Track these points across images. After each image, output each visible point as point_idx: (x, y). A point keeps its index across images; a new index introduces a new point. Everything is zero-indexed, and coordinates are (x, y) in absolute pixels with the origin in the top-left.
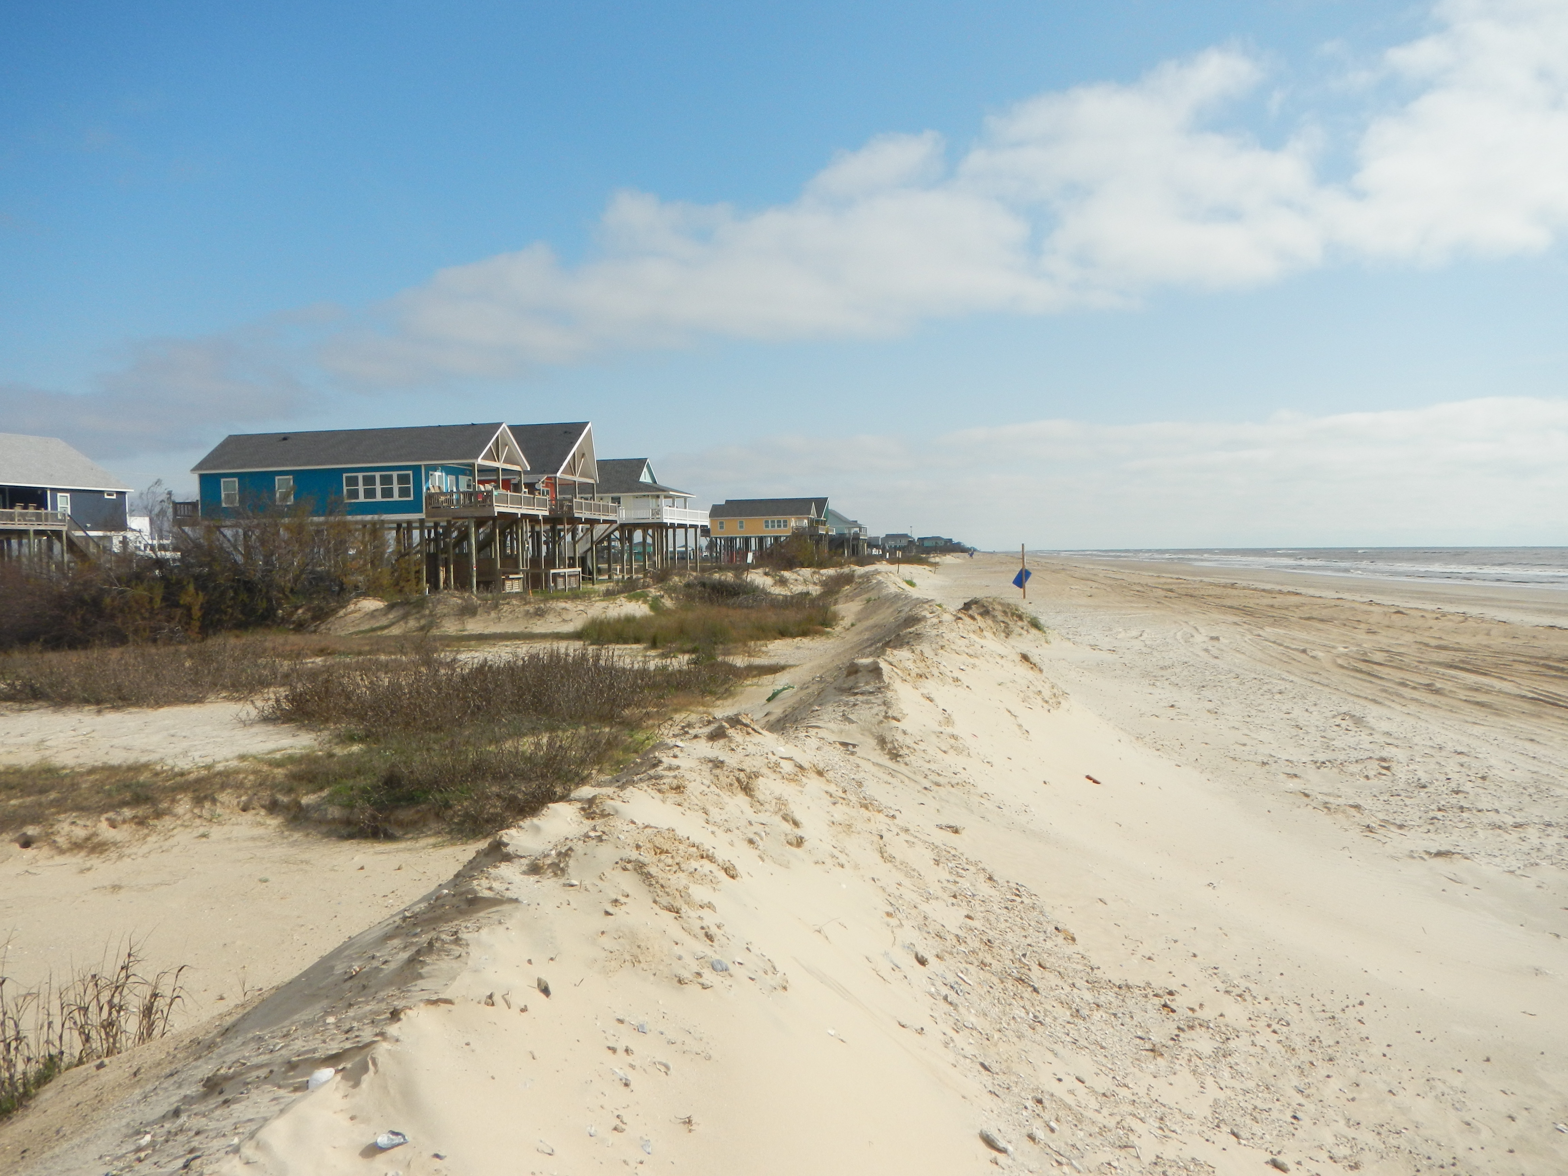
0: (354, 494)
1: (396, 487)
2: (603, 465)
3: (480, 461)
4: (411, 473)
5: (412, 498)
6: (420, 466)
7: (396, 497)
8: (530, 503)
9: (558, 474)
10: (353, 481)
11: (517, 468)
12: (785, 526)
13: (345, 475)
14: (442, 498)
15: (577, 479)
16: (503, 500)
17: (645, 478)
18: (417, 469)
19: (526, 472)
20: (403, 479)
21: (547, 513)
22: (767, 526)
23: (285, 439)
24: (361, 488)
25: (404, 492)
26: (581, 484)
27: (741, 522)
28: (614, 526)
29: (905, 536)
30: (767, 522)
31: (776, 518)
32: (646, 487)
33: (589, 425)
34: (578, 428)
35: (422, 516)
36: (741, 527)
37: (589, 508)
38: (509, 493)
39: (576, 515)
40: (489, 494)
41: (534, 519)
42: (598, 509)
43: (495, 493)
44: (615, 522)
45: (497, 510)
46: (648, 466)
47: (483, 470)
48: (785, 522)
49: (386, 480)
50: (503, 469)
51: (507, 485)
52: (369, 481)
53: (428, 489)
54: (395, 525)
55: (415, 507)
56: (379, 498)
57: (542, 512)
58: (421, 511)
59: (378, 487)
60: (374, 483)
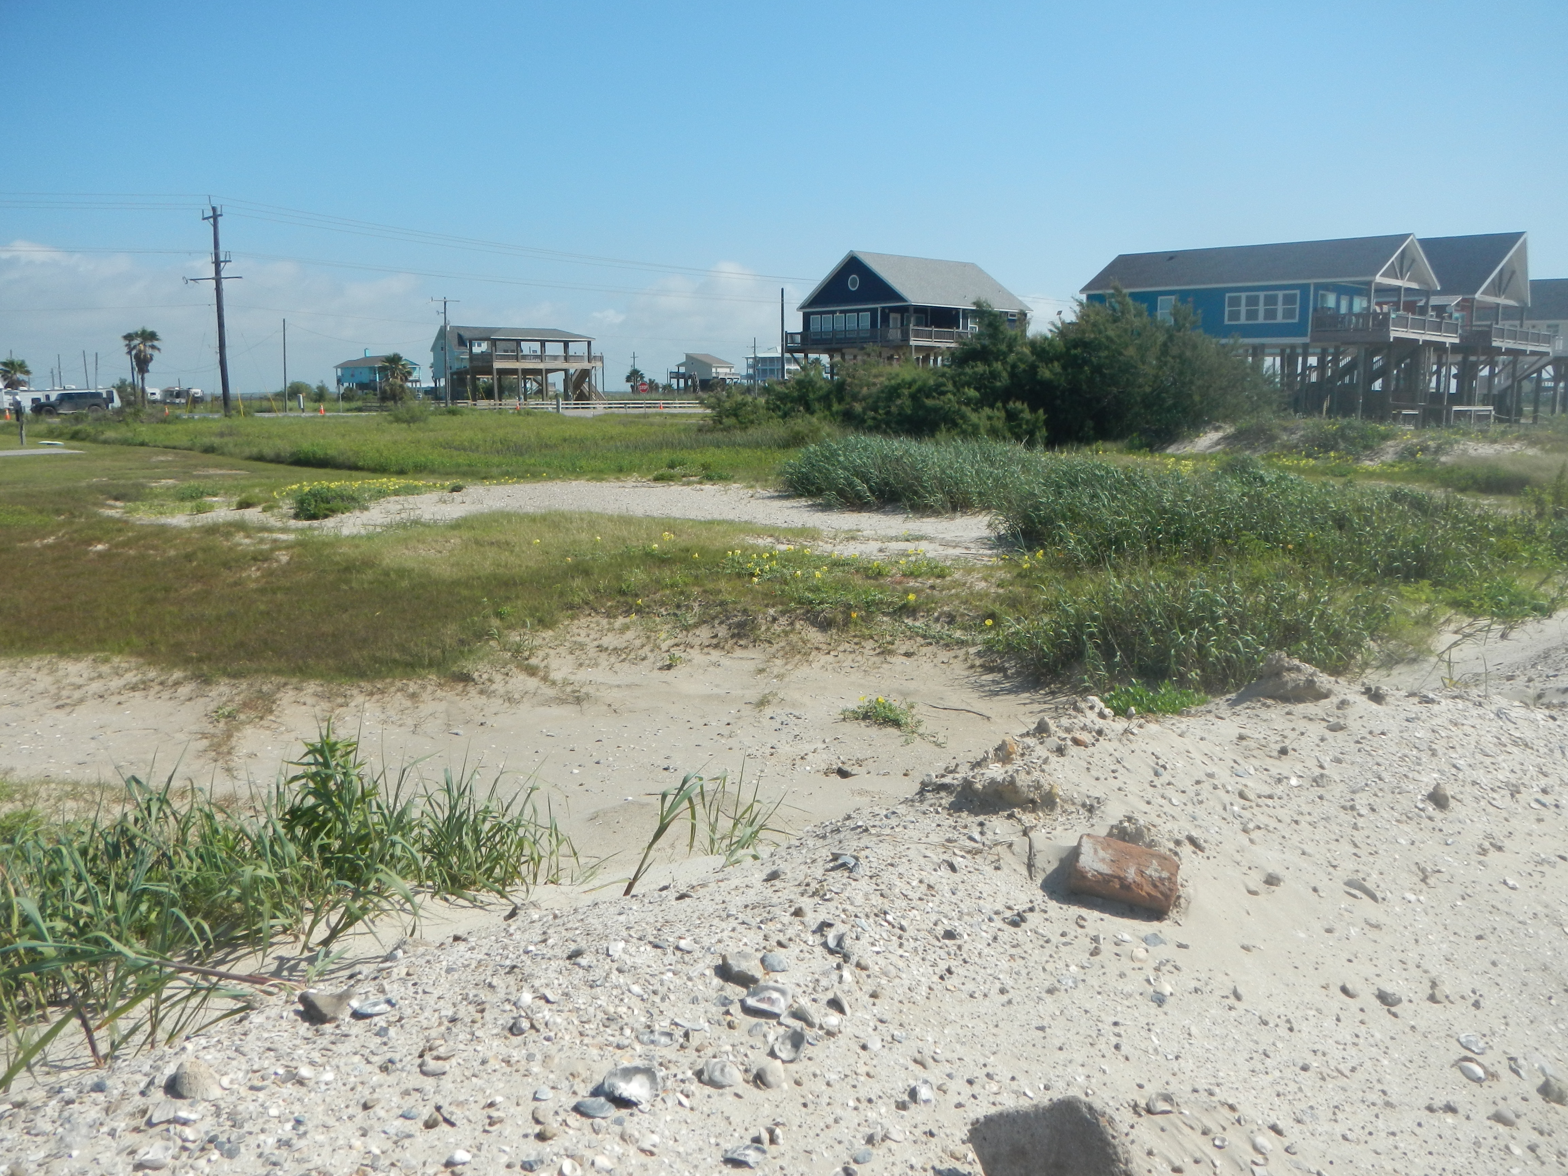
0: (1235, 315)
1: (1280, 308)
2: (1538, 285)
3: (1378, 279)
4: (1298, 292)
5: (1296, 320)
6: (1308, 285)
7: (1279, 319)
8: (1438, 327)
9: (1478, 295)
10: (1235, 302)
13: (1227, 295)
15: (1502, 301)
16: (1403, 323)
18: (1304, 288)
19: (1435, 293)
20: (1289, 300)
21: (1457, 341)
23: (1171, 258)
24: (1243, 309)
25: (1288, 314)
26: (1507, 308)
28: (1545, 360)
33: (1525, 237)
34: (1510, 240)
35: (1307, 340)
37: (1514, 336)
38: (1410, 316)
39: (1494, 344)
40: (1386, 316)
41: (1440, 348)
42: (1525, 337)
43: (1393, 316)
44: (1547, 354)
45: (1393, 335)
47: (1383, 290)
49: (1271, 300)
50: (1406, 289)
51: (1410, 307)
52: (1252, 301)
53: (1316, 310)
54: (1278, 351)
55: (1297, 330)
56: (1261, 320)
57: (1451, 339)
58: (1304, 335)
59: (1261, 308)
60: (1257, 304)
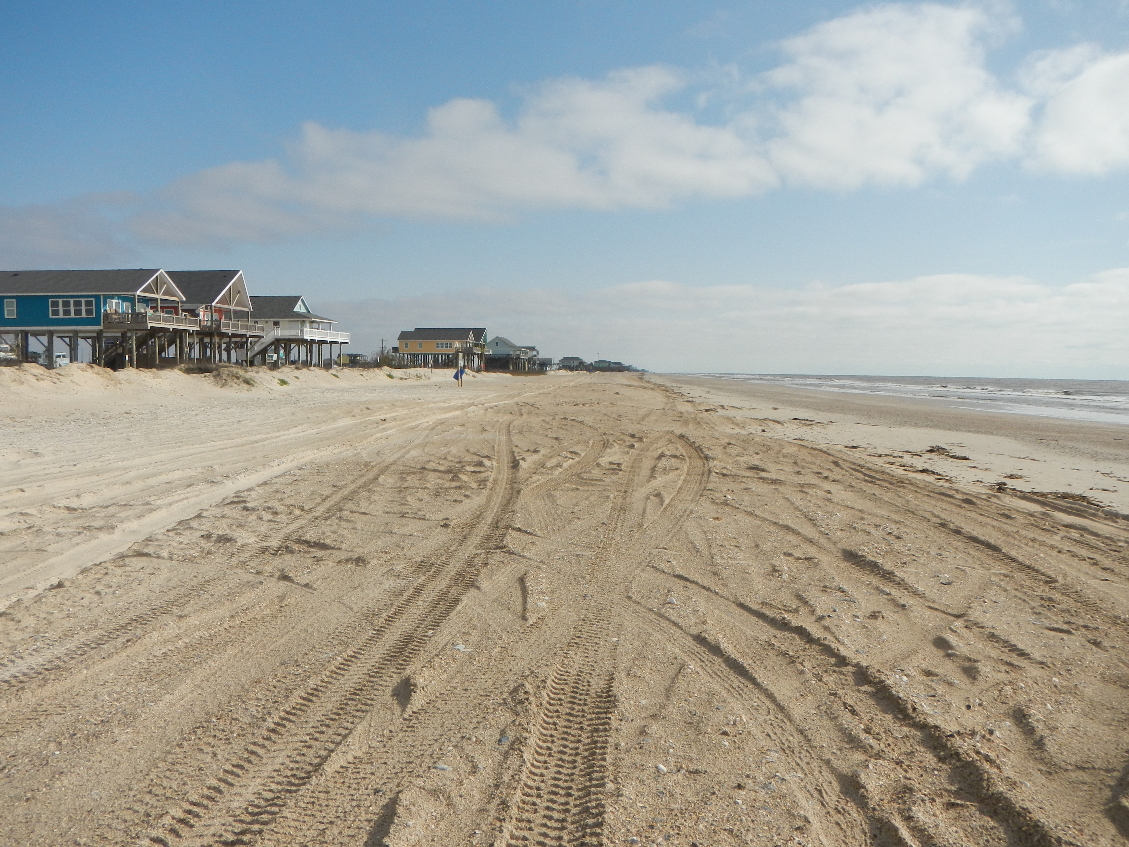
0: (56, 312)
1: (84, 308)
2: (256, 299)
3: (139, 293)
4: (93, 299)
5: (94, 316)
6: (99, 296)
7: (84, 315)
8: (184, 321)
9: (214, 304)
10: (55, 304)
11: (176, 299)
12: (451, 347)
13: (50, 300)
14: (115, 316)
15: (232, 307)
16: (157, 319)
17: (299, 308)
18: (97, 297)
19: (182, 302)
20: (88, 304)
21: (198, 329)
22: (438, 347)
23: (16, 275)
24: (61, 309)
25: (89, 312)
26: (235, 312)
27: (420, 344)
29: (577, 359)
30: (438, 344)
31: (444, 341)
32: (299, 315)
33: (241, 272)
34: (232, 274)
35: (101, 328)
36: (420, 347)
37: (235, 326)
38: (165, 315)
39: (223, 331)
41: (184, 332)
42: (245, 327)
43: (149, 314)
44: (262, 337)
45: (150, 325)
46: (302, 300)
47: (143, 299)
48: (450, 344)
49: (78, 304)
50: (161, 300)
51: (165, 309)
52: (66, 304)
53: (106, 310)
55: (96, 322)
56: (72, 315)
57: (194, 328)
58: (100, 325)
59: (72, 309)
60: (69, 306)
